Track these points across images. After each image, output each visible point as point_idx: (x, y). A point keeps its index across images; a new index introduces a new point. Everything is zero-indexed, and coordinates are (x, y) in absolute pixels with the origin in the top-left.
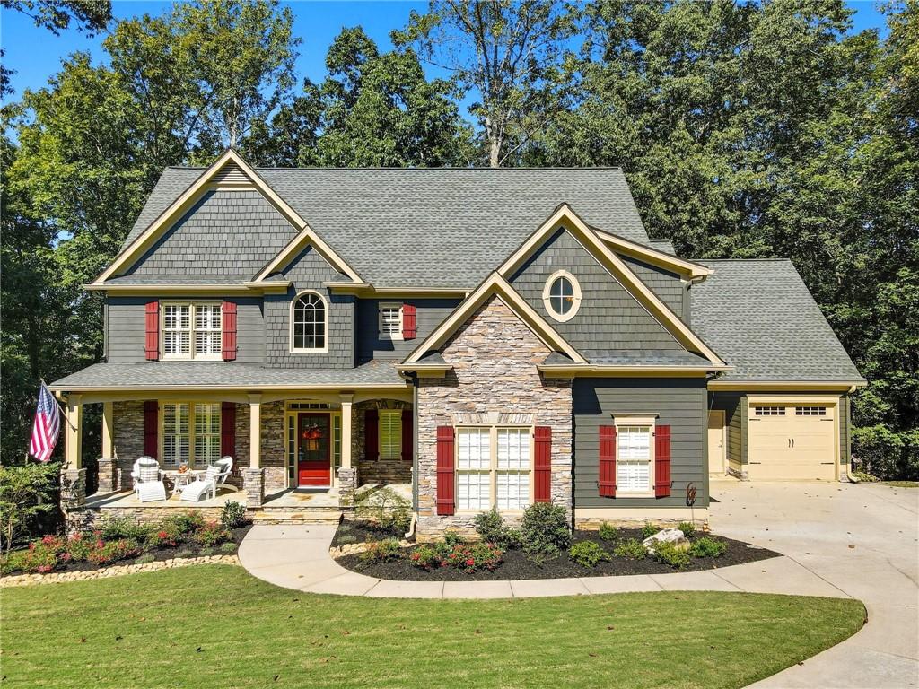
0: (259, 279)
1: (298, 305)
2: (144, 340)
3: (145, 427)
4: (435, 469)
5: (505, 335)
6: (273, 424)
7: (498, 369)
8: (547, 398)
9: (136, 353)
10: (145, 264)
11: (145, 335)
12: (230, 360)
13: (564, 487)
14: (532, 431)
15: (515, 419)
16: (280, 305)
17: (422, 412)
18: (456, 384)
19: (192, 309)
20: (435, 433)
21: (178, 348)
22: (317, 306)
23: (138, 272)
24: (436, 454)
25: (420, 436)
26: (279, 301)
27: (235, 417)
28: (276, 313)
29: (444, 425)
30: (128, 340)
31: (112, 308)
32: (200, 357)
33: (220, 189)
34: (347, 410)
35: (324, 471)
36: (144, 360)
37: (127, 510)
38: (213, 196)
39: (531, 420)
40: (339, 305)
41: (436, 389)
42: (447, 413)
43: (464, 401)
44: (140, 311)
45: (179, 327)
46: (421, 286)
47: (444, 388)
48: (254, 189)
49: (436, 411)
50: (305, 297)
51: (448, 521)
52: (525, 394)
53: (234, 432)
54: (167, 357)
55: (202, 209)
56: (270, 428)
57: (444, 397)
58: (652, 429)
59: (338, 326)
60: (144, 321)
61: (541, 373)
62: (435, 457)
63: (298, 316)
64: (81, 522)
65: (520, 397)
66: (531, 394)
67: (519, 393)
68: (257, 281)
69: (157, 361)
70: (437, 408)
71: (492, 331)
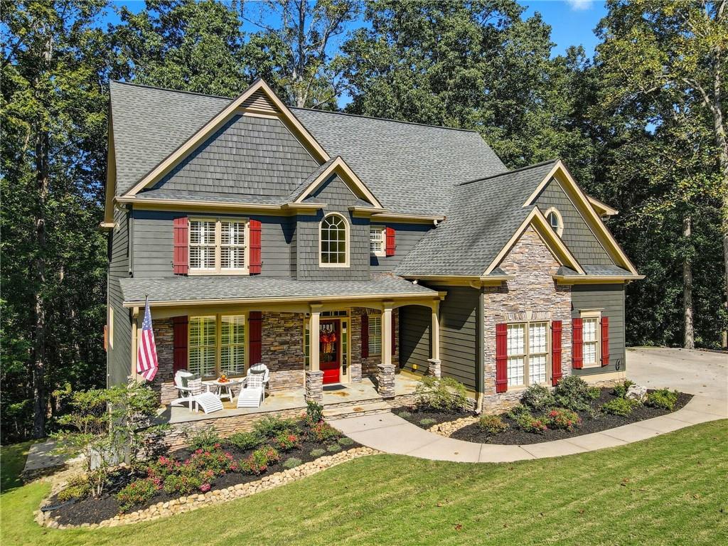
0: (299, 201)
1: (324, 225)
2: (172, 255)
3: (174, 341)
4: (494, 357)
5: (535, 254)
6: (294, 332)
7: (532, 279)
8: (558, 300)
9: (164, 268)
10: (173, 179)
11: (173, 249)
12: (255, 274)
13: (568, 363)
14: (549, 324)
15: (541, 316)
16: (311, 225)
17: (486, 314)
18: (506, 291)
19: (218, 225)
20: (494, 329)
21: (203, 263)
22: (339, 227)
23: (165, 186)
24: (495, 345)
25: (485, 332)
26: (310, 221)
27: (261, 326)
28: (307, 231)
29: (499, 322)
30: (154, 254)
31: (137, 222)
32: (225, 271)
33: (246, 114)
34: (387, 315)
35: (334, 370)
36: (171, 274)
37: (199, 423)
38: (240, 120)
39: (549, 317)
40: (358, 227)
41: (495, 295)
42: (502, 314)
43: (512, 304)
44: (169, 226)
45: (202, 243)
46: (402, 212)
47: (500, 294)
48: (277, 118)
49: (495, 312)
50: (329, 218)
51: (503, 397)
52: (546, 297)
53: (260, 341)
54: (193, 271)
55: (229, 131)
56: (292, 335)
57: (500, 302)
58: (599, 320)
59: (358, 245)
60: (173, 235)
61: (556, 281)
62: (494, 349)
63: (324, 235)
64: (151, 441)
65: (543, 299)
66: (550, 297)
67: (543, 296)
68: (296, 202)
69: (186, 275)
70: (495, 310)
71: (527, 250)
